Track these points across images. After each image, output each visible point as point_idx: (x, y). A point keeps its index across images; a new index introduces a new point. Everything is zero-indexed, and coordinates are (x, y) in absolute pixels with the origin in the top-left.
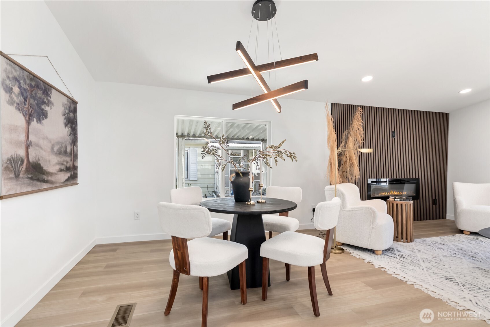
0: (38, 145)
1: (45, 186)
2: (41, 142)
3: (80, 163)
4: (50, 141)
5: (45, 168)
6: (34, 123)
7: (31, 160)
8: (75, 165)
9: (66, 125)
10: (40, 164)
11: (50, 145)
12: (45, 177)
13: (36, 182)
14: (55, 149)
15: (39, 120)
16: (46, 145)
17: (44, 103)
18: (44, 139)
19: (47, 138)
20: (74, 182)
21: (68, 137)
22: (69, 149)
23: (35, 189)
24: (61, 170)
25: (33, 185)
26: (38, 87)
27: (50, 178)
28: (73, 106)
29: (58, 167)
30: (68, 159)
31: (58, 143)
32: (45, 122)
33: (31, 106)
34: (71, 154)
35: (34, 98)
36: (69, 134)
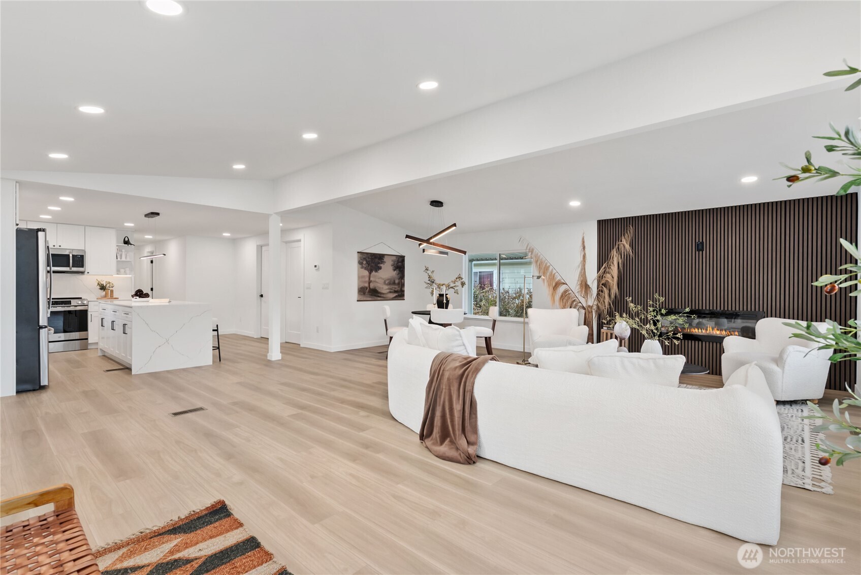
0: (375, 282)
1: (379, 299)
2: (377, 280)
3: (406, 289)
4: (383, 279)
5: (379, 291)
6: (374, 273)
7: (371, 287)
8: (403, 289)
9: (394, 270)
10: (376, 290)
11: (383, 281)
12: (379, 295)
13: (373, 297)
14: (387, 282)
15: (376, 271)
16: (381, 281)
17: (379, 263)
18: (379, 278)
19: (381, 278)
20: (402, 298)
21: (396, 276)
22: (397, 281)
23: (370, 299)
24: (390, 292)
25: (372, 298)
26: (376, 258)
27: (382, 295)
28: (401, 259)
29: (388, 291)
30: (396, 287)
31: (388, 279)
32: (380, 271)
33: (372, 266)
34: (399, 284)
35: (373, 263)
36: (397, 273)
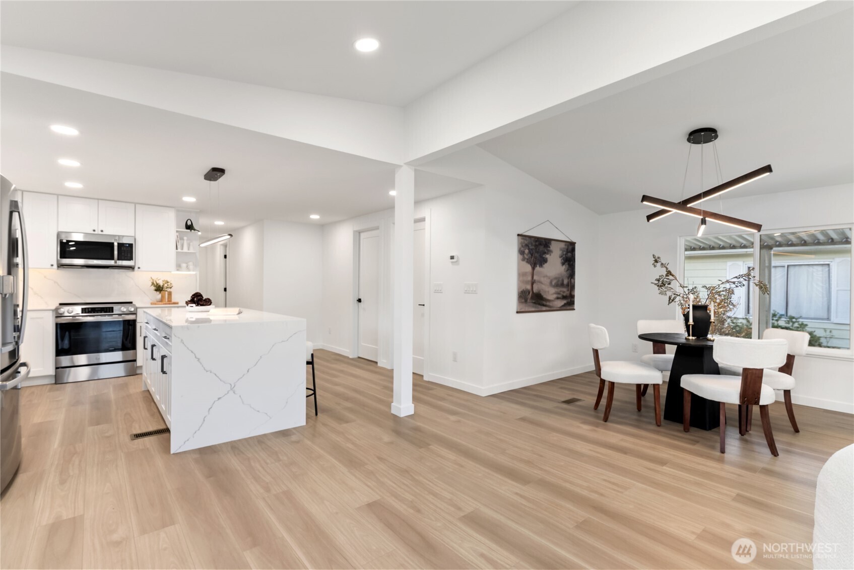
0: (540, 282)
1: (544, 308)
2: (542, 279)
3: (578, 293)
4: (549, 278)
5: (544, 296)
6: (538, 268)
7: (535, 290)
8: (572, 294)
9: (563, 264)
10: (540, 294)
11: (549, 281)
12: (544, 303)
13: (537, 305)
14: (553, 283)
15: (541, 266)
16: (546, 281)
17: (545, 253)
18: (544, 277)
19: (547, 276)
20: (571, 308)
21: (565, 273)
22: (566, 282)
23: (533, 309)
24: (558, 298)
25: (535, 307)
26: (540, 244)
27: (548, 304)
28: (570, 247)
29: (555, 296)
30: (565, 290)
31: (556, 278)
32: (546, 265)
33: (536, 258)
34: (568, 285)
35: (538, 252)
36: (566, 269)
